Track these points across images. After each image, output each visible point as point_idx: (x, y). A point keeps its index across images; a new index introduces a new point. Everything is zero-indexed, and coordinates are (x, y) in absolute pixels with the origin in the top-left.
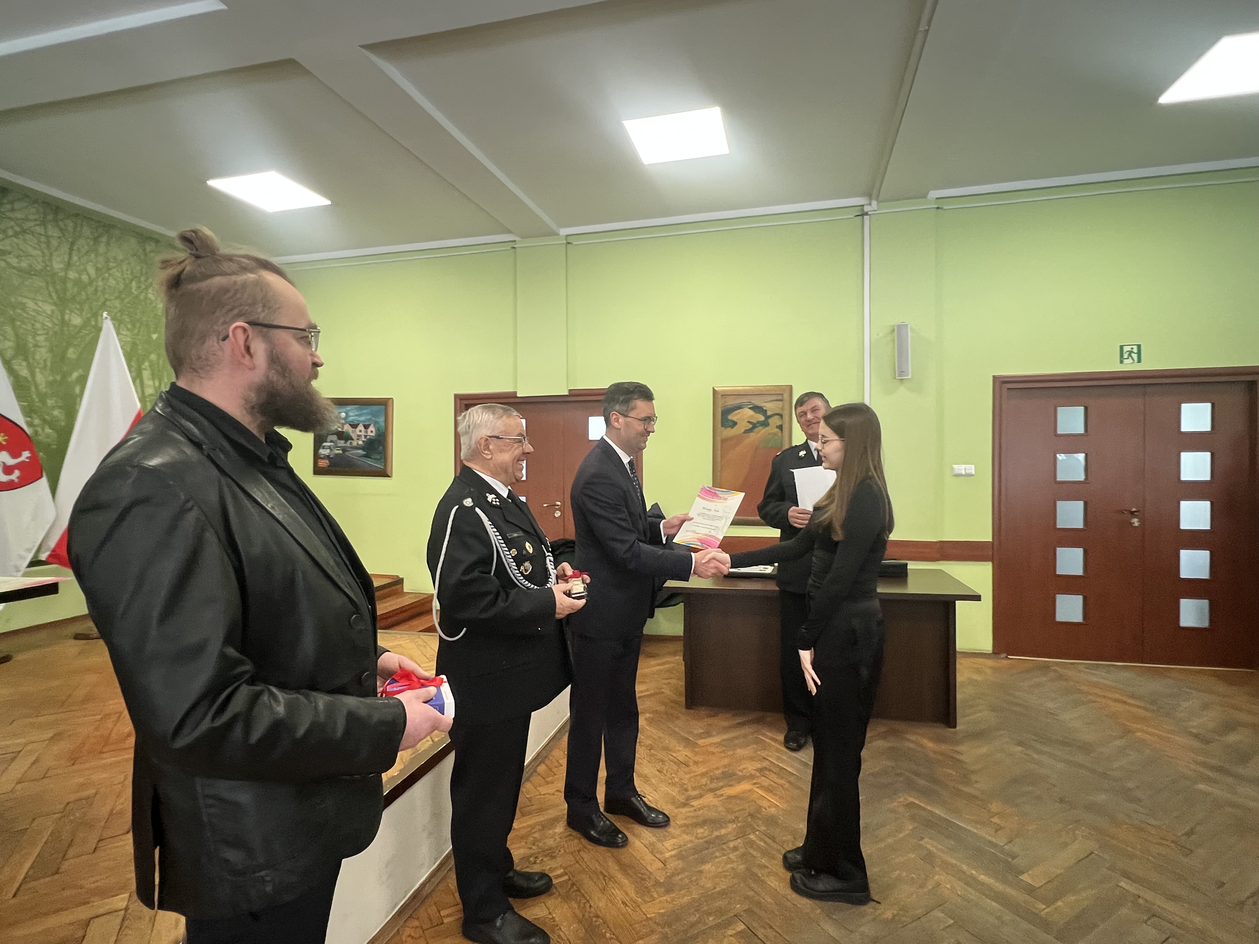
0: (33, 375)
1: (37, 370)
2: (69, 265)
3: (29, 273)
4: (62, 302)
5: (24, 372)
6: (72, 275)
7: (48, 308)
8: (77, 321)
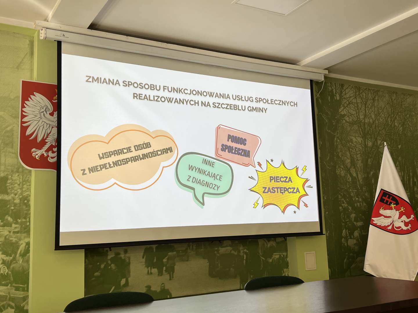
0: (357, 176)
1: (359, 172)
2: (365, 116)
5: (354, 175)
6: (367, 120)
8: (370, 144)
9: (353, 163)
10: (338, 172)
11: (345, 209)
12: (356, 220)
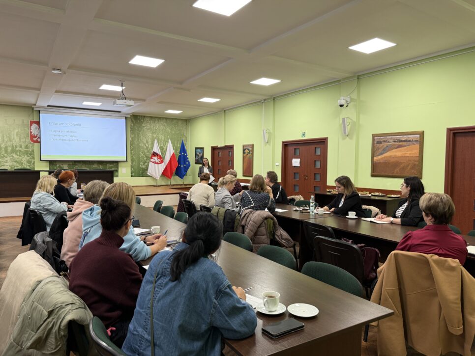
2: (154, 127)
3: (147, 129)
4: (153, 133)
6: (154, 128)
7: (151, 134)
8: (155, 136)
9: (147, 142)
10: (140, 145)
11: (142, 157)
12: (146, 160)
